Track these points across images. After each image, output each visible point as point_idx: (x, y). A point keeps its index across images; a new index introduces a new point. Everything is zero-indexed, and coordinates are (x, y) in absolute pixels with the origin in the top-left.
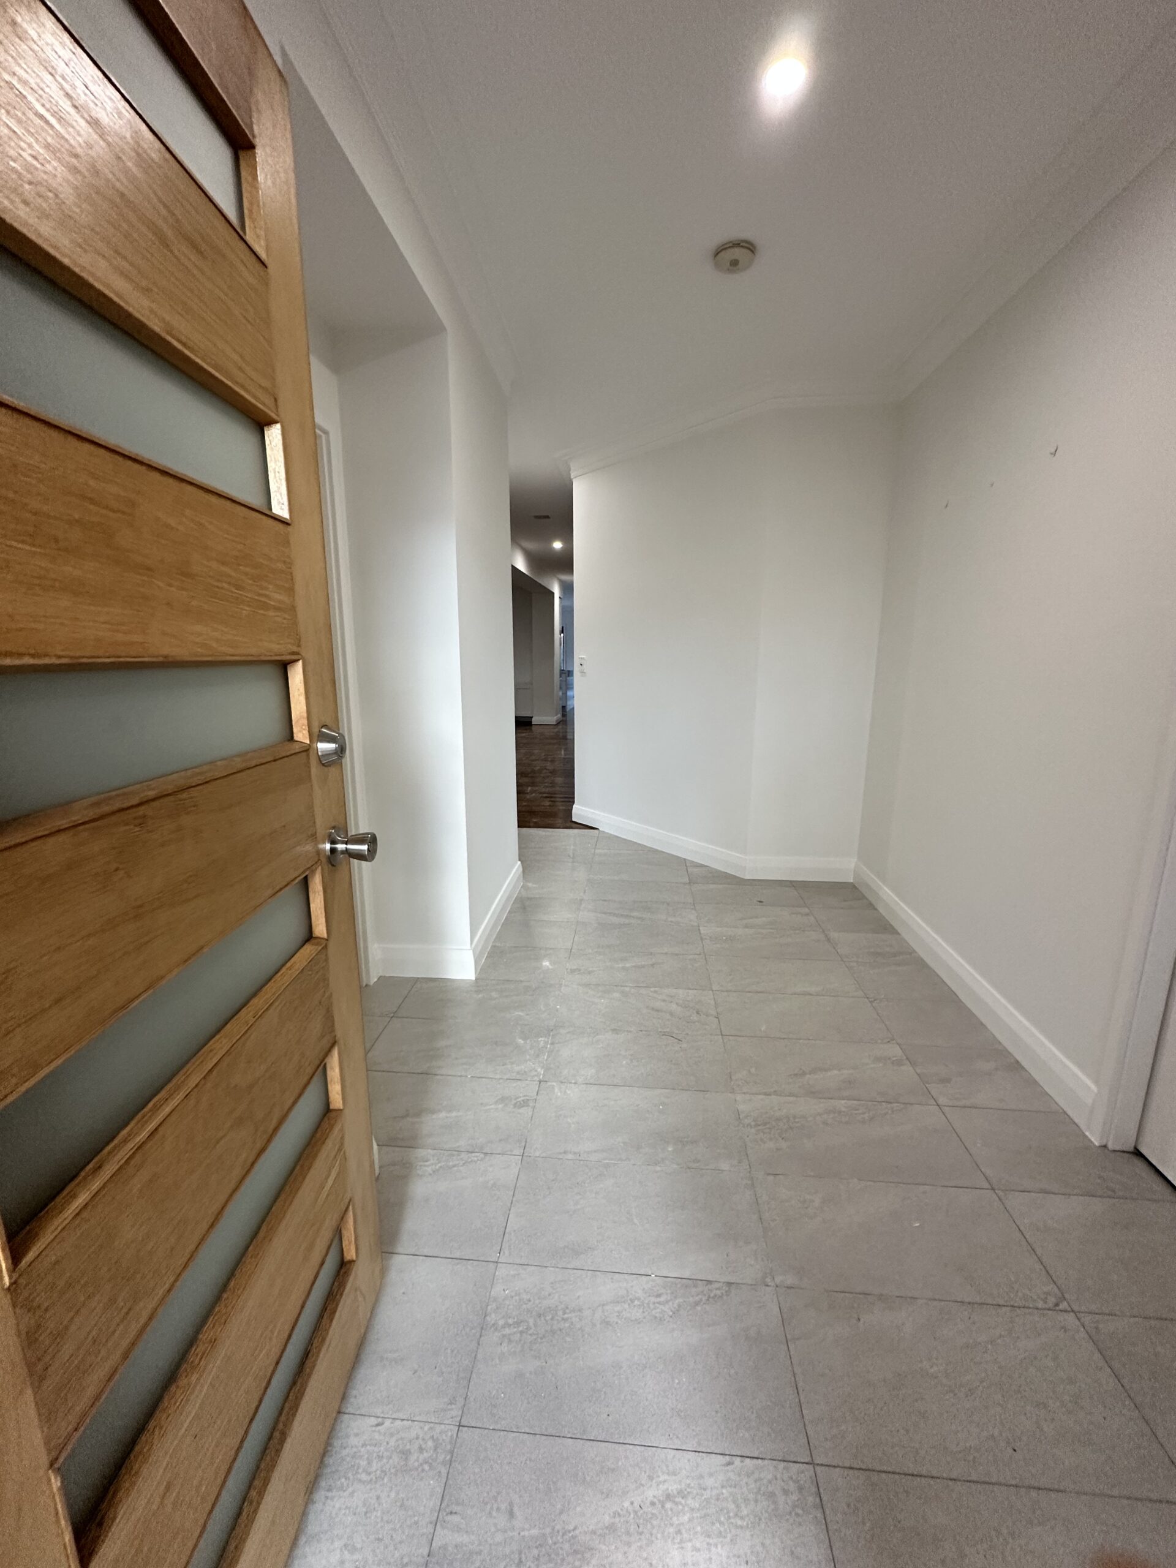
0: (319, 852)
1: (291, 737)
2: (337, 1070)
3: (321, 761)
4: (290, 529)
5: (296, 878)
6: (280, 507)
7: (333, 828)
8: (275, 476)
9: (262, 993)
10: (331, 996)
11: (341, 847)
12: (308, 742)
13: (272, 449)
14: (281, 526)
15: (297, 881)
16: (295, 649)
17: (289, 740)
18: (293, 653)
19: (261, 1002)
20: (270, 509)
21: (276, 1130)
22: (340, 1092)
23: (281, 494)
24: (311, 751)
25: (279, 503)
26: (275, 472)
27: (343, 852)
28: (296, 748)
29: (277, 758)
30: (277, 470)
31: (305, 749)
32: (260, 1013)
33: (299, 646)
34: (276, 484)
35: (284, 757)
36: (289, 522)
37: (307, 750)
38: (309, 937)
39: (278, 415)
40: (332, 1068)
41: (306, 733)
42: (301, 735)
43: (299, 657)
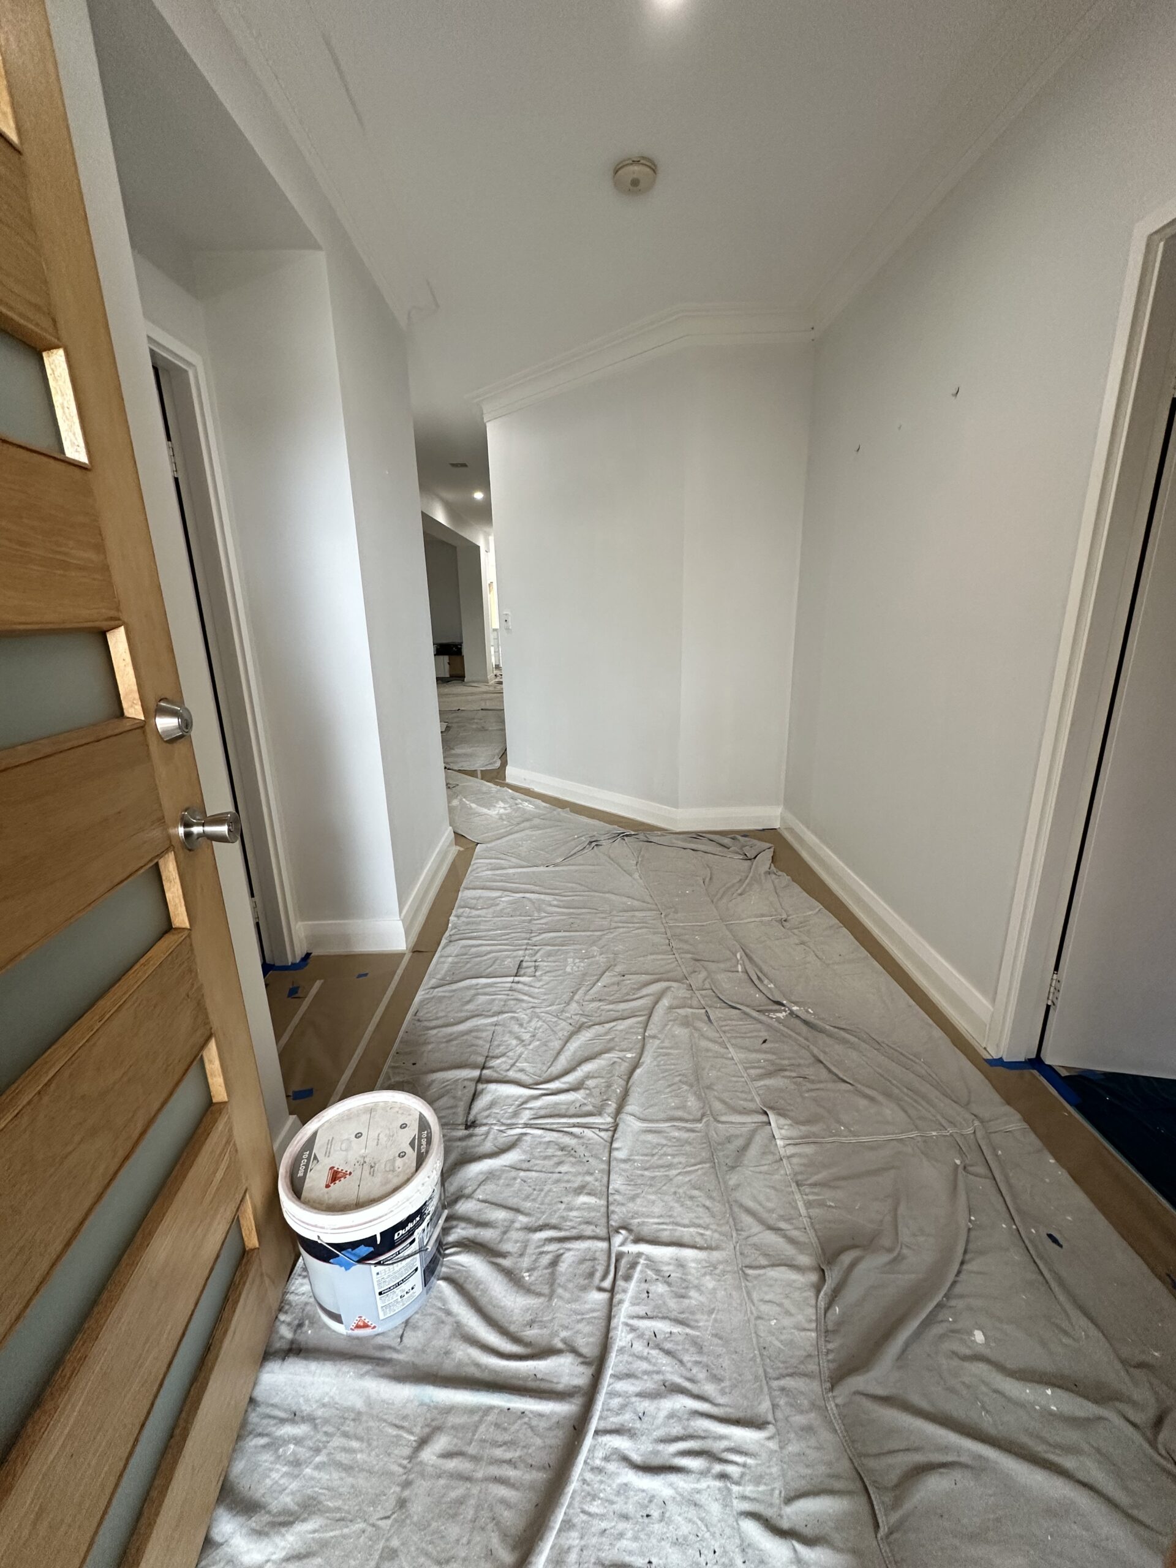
0: (169, 838)
1: (120, 713)
2: (217, 1063)
3: (162, 738)
4: (90, 475)
5: (142, 867)
6: (75, 448)
7: (186, 810)
8: (64, 412)
9: (110, 994)
10: (200, 988)
11: (196, 830)
12: (143, 718)
13: (55, 379)
14: (77, 471)
15: (142, 871)
16: (113, 613)
17: (117, 717)
18: (112, 619)
19: (108, 1003)
20: (62, 451)
21: (144, 1133)
22: (223, 1085)
23: (74, 434)
24: (147, 729)
25: (73, 444)
26: (63, 408)
27: (200, 835)
28: (128, 725)
29: (101, 737)
30: (66, 405)
31: (139, 725)
32: (108, 1016)
33: (118, 610)
34: (67, 422)
35: (111, 736)
36: (90, 467)
37: (143, 727)
38: (168, 928)
39: (58, 339)
40: (211, 1061)
41: (139, 707)
42: (133, 710)
43: (120, 622)
